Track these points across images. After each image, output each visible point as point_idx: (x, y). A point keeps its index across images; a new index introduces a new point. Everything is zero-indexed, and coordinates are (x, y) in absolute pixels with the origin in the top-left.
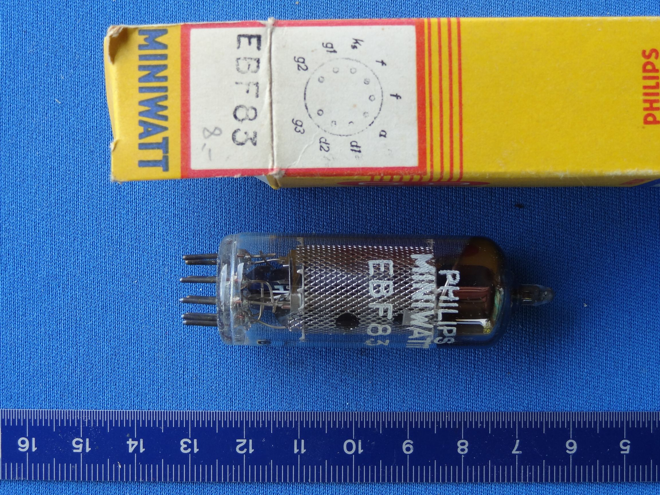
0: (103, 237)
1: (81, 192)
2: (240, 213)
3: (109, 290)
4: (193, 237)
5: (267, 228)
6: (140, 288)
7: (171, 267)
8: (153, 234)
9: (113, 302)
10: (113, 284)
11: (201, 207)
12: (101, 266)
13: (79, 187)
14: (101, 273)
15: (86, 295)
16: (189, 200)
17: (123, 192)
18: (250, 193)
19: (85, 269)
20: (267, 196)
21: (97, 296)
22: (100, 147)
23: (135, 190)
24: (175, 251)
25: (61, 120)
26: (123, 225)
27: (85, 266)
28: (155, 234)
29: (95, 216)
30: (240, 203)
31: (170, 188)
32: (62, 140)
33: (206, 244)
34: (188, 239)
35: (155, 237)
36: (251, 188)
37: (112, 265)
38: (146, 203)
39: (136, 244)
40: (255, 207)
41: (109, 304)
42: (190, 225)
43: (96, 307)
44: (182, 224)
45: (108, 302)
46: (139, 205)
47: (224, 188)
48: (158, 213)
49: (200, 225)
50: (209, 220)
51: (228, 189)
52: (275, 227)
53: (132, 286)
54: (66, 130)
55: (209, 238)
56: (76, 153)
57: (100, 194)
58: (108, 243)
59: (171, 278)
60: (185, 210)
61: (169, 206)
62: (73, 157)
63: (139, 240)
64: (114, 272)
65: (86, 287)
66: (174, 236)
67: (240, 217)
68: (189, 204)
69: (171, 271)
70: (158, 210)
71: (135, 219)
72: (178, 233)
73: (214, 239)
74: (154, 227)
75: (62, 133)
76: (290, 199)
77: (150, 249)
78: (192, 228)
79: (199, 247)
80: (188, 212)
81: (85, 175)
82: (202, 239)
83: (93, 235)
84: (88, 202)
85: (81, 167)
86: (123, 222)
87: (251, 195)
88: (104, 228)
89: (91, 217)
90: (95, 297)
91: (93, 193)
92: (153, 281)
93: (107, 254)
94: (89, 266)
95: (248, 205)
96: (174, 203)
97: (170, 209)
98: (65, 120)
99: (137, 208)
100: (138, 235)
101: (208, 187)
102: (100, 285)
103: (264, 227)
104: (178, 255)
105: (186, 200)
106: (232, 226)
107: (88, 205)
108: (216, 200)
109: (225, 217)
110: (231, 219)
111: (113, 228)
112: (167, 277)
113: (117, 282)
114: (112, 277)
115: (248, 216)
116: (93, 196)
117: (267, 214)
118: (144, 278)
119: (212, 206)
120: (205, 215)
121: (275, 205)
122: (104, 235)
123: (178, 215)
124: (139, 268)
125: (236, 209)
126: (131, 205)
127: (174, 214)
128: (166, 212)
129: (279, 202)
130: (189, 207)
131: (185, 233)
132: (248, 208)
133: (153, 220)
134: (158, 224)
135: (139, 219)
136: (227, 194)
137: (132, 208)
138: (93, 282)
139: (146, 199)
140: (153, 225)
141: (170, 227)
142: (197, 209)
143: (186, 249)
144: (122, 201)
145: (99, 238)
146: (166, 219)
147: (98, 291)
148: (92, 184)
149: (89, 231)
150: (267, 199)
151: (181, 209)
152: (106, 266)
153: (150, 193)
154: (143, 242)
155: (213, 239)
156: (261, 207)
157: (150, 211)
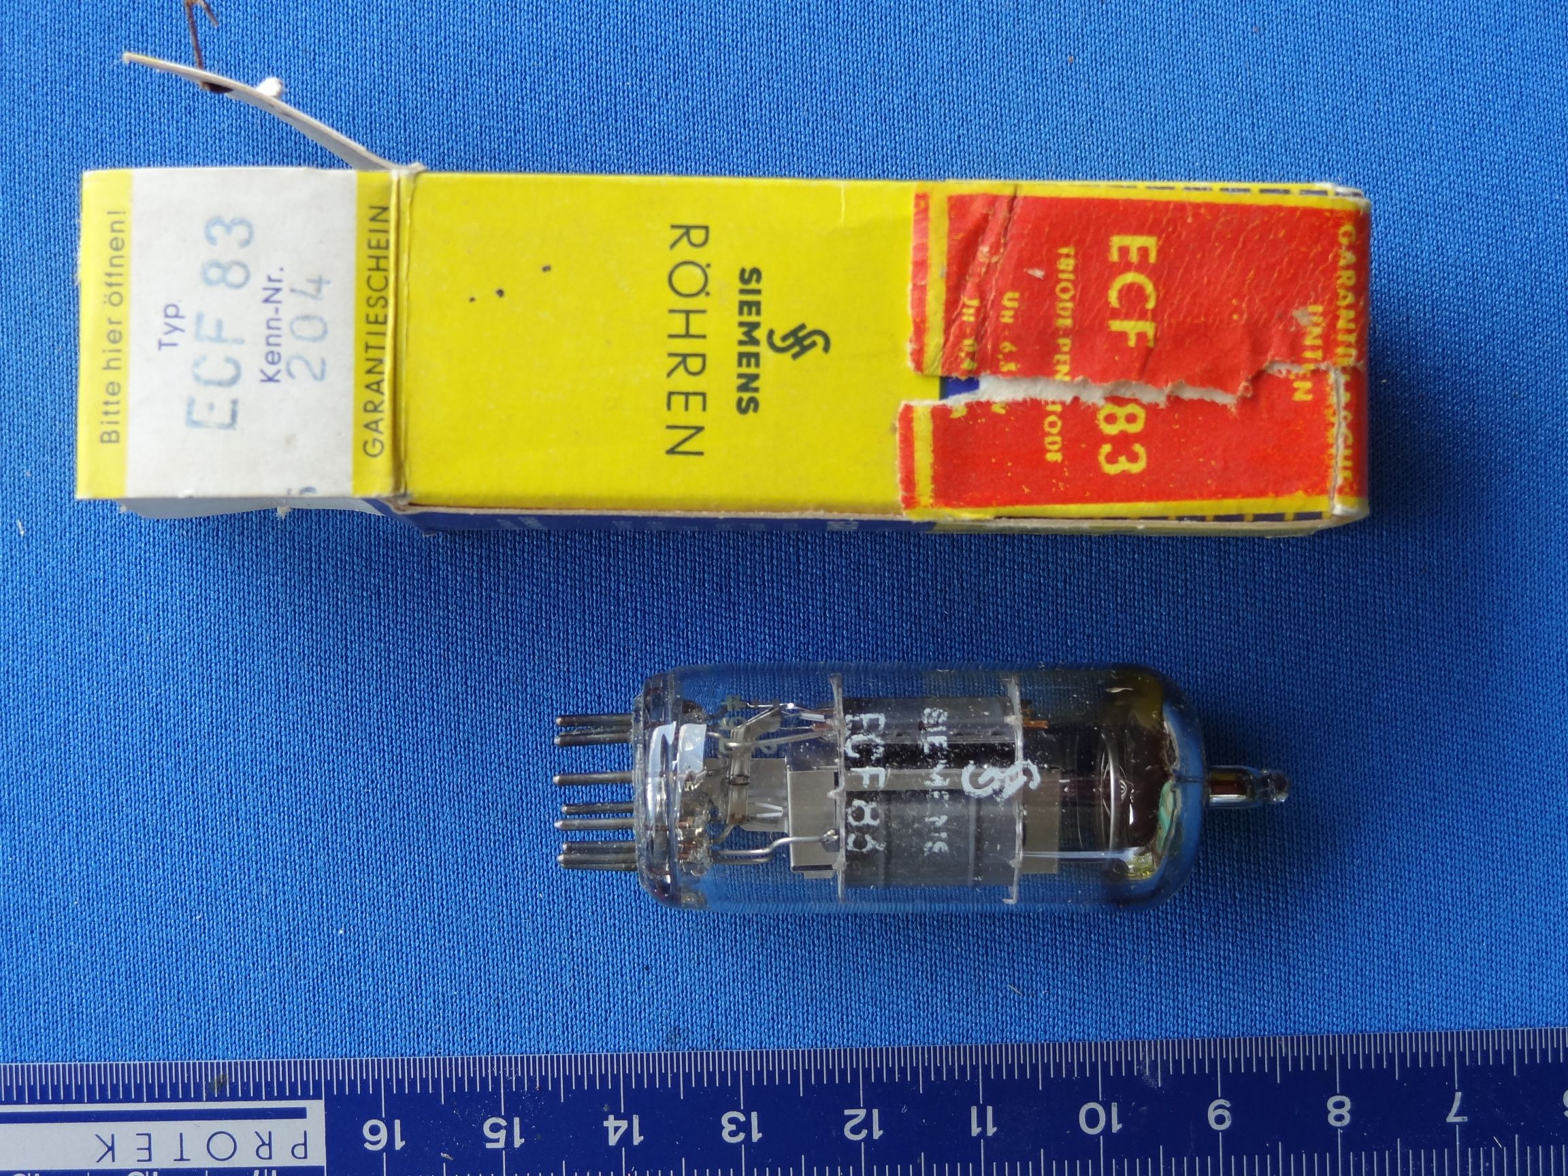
0: (125, 821)
1: (73, 723)
2: (423, 762)
3: (142, 937)
4: (322, 817)
5: (484, 793)
6: (209, 930)
7: (274, 883)
8: (234, 813)
9: (151, 963)
10: (149, 923)
11: (337, 750)
12: (122, 885)
13: (70, 712)
14: (122, 901)
15: (92, 948)
16: (311, 736)
17: (166, 722)
18: (444, 717)
19: (89, 892)
20: (480, 722)
21: (115, 950)
22: (113, 623)
23: (193, 716)
24: (283, 847)
25: (27, 565)
26: (169, 794)
27: (88, 884)
28: (237, 812)
29: (107, 776)
30: (421, 740)
31: (268, 709)
32: (29, 610)
33: (349, 831)
34: (311, 821)
35: (238, 819)
36: (446, 706)
37: (147, 883)
38: (218, 743)
39: (198, 835)
40: (455, 747)
41: (143, 968)
42: (313, 791)
43: (114, 973)
44: (296, 787)
45: (140, 963)
46: (201, 748)
47: (386, 707)
48: (244, 766)
49: (337, 790)
50: (355, 778)
51: (395, 709)
52: (501, 789)
53: (191, 926)
54: (37, 588)
55: (357, 818)
56: (61, 638)
57: (115, 727)
58: (137, 834)
59: (276, 907)
60: (303, 757)
61: (268, 749)
62: (54, 647)
63: (204, 827)
64: (151, 896)
65: (91, 932)
66: (280, 815)
67: (423, 771)
68: (311, 744)
69: (275, 891)
70: (243, 759)
71: (194, 780)
72: (288, 809)
73: (368, 820)
74: (237, 796)
75: (29, 594)
76: (532, 727)
77: (227, 845)
78: (319, 796)
79: (334, 838)
80: (310, 762)
81: (81, 686)
82: (341, 821)
83: (102, 818)
84: (91, 744)
85: (72, 668)
86: (168, 787)
87: (446, 721)
88: (127, 800)
89: (98, 778)
90: (111, 953)
91: (100, 725)
92: (236, 915)
93: (135, 858)
94: (97, 886)
95: (439, 743)
96: (277, 743)
97: (269, 757)
98: (34, 566)
99: (198, 757)
100: (201, 814)
101: (352, 707)
102: (122, 926)
103: (475, 791)
104: (290, 856)
105: (305, 736)
106: (407, 790)
107: (90, 752)
108: (370, 735)
109: (389, 770)
110: (404, 775)
111: (147, 801)
112: (268, 905)
113: (158, 918)
114: (148, 908)
115: (440, 767)
116: (101, 732)
117: (482, 761)
118: (216, 908)
119: (362, 748)
120: (346, 767)
121: (498, 742)
122: (127, 816)
123: (286, 770)
124: (205, 886)
125: (414, 753)
126: (184, 751)
127: (278, 767)
128: (261, 763)
129: (507, 735)
130: (312, 751)
131: (303, 809)
132: (440, 751)
133: (233, 781)
134: (245, 790)
135: (202, 779)
136: (393, 720)
137: (186, 754)
138: (107, 920)
139: (217, 737)
140: (234, 791)
141: (271, 796)
142: (329, 756)
143: (307, 844)
144: (164, 741)
145: (116, 823)
146: (261, 779)
147: (116, 938)
148: (98, 707)
149: (93, 808)
150: (481, 729)
151: (295, 755)
152: (133, 884)
153: (225, 723)
154: (212, 829)
155: (365, 820)
156: (469, 746)
157: (227, 762)
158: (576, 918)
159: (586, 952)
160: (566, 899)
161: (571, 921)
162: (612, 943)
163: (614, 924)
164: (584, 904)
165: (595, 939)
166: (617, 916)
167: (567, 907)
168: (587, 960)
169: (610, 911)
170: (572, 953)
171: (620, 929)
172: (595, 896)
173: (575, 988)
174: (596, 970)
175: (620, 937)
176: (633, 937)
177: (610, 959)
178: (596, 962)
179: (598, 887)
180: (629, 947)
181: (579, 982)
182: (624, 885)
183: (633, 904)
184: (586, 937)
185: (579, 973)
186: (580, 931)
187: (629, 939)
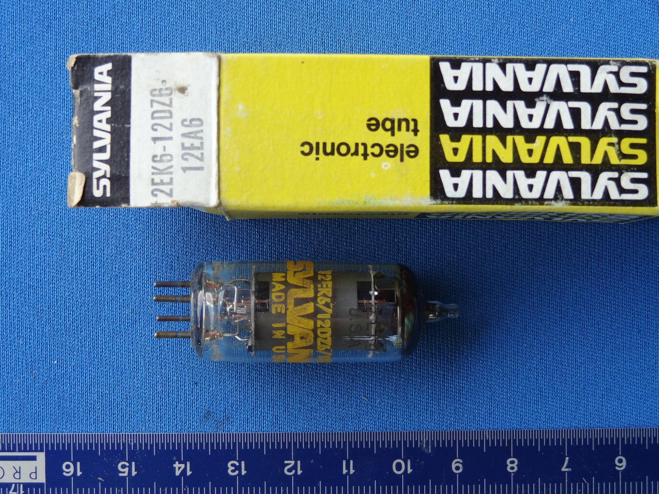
7: (25, 339)
59: (26, 350)
82: (57, 311)
104: (33, 326)
112: (22, 349)
158: (164, 359)
159: (168, 375)
160: (160, 350)
161: (162, 361)
162: (180, 371)
163: (182, 363)
164: (168, 353)
165: (172, 369)
166: (183, 359)
167: (160, 354)
168: (169, 379)
169: (180, 356)
170: (162, 375)
171: (184, 365)
172: (173, 349)
173: (163, 392)
174: (173, 383)
175: (184, 369)
176: (190, 369)
177: (179, 379)
178: (173, 380)
179: (174, 345)
180: (188, 373)
181: (165, 389)
182: (187, 345)
183: (191, 354)
184: (168, 368)
185: (164, 385)
186: (166, 365)
187: (188, 370)
